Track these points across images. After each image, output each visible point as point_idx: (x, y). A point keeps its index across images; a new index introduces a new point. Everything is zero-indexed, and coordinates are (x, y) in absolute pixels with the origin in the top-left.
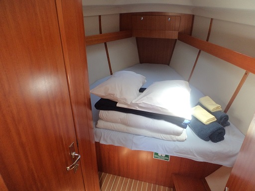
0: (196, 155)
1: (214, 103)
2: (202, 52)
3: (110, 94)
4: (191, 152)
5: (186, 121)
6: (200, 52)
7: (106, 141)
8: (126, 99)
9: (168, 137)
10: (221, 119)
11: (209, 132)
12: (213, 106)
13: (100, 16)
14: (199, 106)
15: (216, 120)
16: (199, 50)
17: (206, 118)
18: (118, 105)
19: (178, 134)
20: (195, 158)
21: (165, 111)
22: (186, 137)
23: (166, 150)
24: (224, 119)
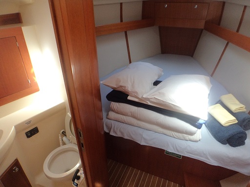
0: (209, 158)
1: (237, 102)
2: (230, 44)
3: (121, 86)
4: (204, 154)
5: (201, 121)
6: (227, 44)
7: (116, 133)
8: (137, 93)
9: (180, 135)
10: (244, 120)
11: (227, 135)
12: (236, 106)
13: (121, 4)
14: (219, 105)
15: (237, 122)
16: (227, 42)
17: (225, 118)
18: (129, 98)
19: (192, 134)
20: (208, 161)
21: (177, 108)
22: (201, 137)
23: (177, 149)
24: (247, 121)
